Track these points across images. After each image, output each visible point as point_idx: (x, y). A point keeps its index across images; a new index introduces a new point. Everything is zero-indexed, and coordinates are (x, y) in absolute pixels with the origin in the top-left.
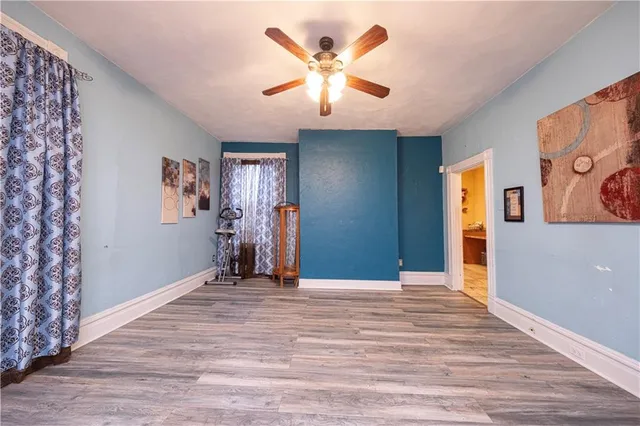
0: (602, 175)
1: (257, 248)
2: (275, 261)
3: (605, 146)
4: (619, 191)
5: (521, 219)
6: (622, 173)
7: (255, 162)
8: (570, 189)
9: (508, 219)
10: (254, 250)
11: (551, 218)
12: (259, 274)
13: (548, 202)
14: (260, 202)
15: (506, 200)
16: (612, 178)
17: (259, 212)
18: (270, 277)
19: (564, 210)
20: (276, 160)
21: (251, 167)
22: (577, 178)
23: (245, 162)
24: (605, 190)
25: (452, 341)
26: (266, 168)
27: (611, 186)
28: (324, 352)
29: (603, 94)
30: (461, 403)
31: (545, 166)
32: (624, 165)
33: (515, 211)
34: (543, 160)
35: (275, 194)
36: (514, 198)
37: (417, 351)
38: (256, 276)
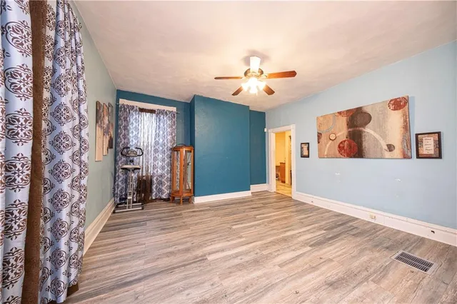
0: (339, 141)
1: (154, 179)
2: (171, 187)
3: (340, 131)
4: (343, 147)
5: (308, 157)
6: (344, 141)
7: (152, 111)
8: (328, 146)
9: (303, 156)
10: (151, 181)
11: (321, 156)
12: (156, 199)
13: (320, 150)
14: (157, 143)
15: (302, 148)
16: (341, 143)
17: (156, 151)
18: (167, 200)
19: (326, 153)
20: (170, 112)
21: (148, 114)
22: (331, 141)
23: (142, 110)
24: (339, 147)
25: (292, 212)
26: (162, 116)
27: (341, 145)
28: (252, 229)
29: (340, 113)
30: (314, 230)
31: (319, 135)
32: (345, 139)
33: (305, 153)
34: (318, 133)
35: (169, 137)
36: (305, 147)
37: (286, 218)
38: (152, 201)
